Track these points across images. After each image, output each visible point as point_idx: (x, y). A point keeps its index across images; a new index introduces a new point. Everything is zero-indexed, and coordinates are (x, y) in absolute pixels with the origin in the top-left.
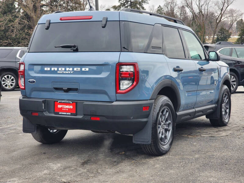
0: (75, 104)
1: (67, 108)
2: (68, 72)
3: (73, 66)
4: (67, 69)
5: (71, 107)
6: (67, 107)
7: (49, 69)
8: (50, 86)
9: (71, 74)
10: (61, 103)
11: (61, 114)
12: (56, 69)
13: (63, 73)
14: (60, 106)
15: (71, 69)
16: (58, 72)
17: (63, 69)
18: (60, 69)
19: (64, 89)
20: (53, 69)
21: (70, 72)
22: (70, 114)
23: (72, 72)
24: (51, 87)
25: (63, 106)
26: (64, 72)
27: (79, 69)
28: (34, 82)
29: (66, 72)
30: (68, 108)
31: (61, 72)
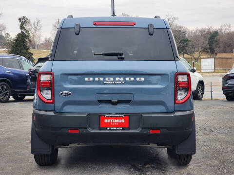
0: (127, 117)
1: (116, 123)
2: (118, 82)
3: (124, 76)
4: (117, 79)
5: (123, 121)
6: (118, 121)
7: (91, 79)
8: (93, 98)
9: (122, 84)
10: (108, 118)
11: (109, 130)
12: (101, 79)
13: (111, 84)
14: (107, 121)
15: (122, 79)
16: (105, 82)
17: (112, 79)
18: (107, 79)
19: (113, 101)
20: (97, 79)
21: (120, 82)
22: (121, 128)
23: (123, 82)
24: (95, 100)
25: (112, 120)
26: (113, 82)
27: (132, 79)
28: (70, 94)
29: (116, 82)
30: (119, 123)
31: (109, 82)
